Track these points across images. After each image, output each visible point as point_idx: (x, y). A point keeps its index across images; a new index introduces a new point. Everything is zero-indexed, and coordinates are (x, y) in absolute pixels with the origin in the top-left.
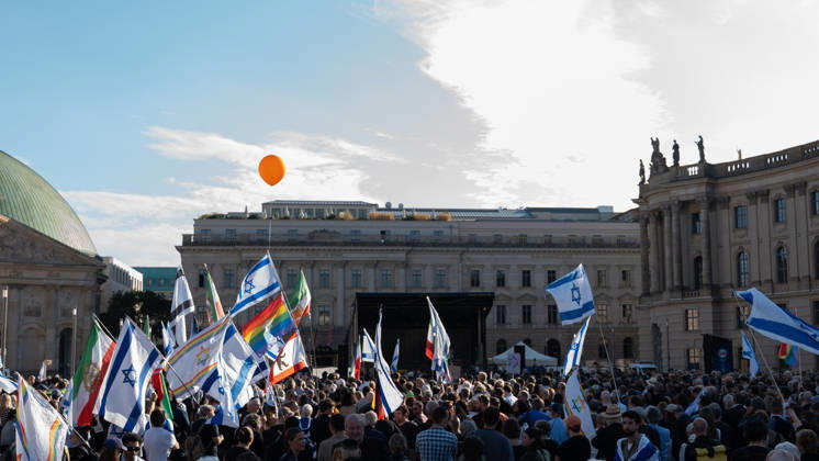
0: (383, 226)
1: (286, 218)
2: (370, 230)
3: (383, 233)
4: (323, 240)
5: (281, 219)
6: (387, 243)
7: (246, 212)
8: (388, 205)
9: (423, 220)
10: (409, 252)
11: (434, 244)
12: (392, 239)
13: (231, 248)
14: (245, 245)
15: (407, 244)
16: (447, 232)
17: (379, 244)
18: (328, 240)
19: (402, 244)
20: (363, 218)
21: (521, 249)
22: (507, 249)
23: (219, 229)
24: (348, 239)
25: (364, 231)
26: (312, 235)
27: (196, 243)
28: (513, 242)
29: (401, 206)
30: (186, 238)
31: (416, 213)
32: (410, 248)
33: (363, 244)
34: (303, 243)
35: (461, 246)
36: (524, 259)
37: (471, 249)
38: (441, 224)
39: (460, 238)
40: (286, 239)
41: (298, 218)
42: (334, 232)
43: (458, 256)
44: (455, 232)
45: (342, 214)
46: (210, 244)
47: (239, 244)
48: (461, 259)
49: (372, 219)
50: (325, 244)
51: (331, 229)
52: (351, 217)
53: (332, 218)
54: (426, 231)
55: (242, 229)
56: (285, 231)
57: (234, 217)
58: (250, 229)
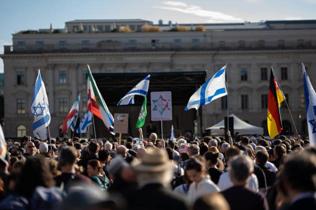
0: (154, 36)
1: (81, 32)
2: (144, 40)
3: (153, 41)
4: (108, 48)
5: (77, 32)
6: (157, 50)
7: (51, 28)
8: (161, 22)
9: (184, 31)
10: (173, 55)
11: (193, 49)
12: (160, 46)
13: (40, 55)
14: (50, 52)
15: (172, 50)
16: (202, 39)
17: (150, 50)
18: (112, 48)
19: (167, 50)
20: (139, 31)
21: (260, 51)
22: (248, 52)
23: (31, 42)
24: (127, 47)
25: (139, 40)
26: (99, 44)
27: (14, 52)
28: (254, 46)
29: (170, 22)
30: (7, 48)
31: (178, 27)
32: (173, 52)
33: (138, 50)
34: (93, 51)
35: (213, 50)
36: (262, 59)
37: (221, 52)
38: (198, 33)
39: (212, 44)
40: (80, 47)
41: (90, 32)
42: (116, 42)
43: (210, 58)
44: (209, 40)
45: (122, 28)
46: (25, 52)
47: (46, 52)
48: (213, 61)
49: (145, 31)
50: (109, 51)
51: (114, 40)
52: (129, 30)
53: (115, 31)
54: (186, 40)
55: (48, 41)
56: (80, 41)
57: (43, 32)
58: (54, 41)
